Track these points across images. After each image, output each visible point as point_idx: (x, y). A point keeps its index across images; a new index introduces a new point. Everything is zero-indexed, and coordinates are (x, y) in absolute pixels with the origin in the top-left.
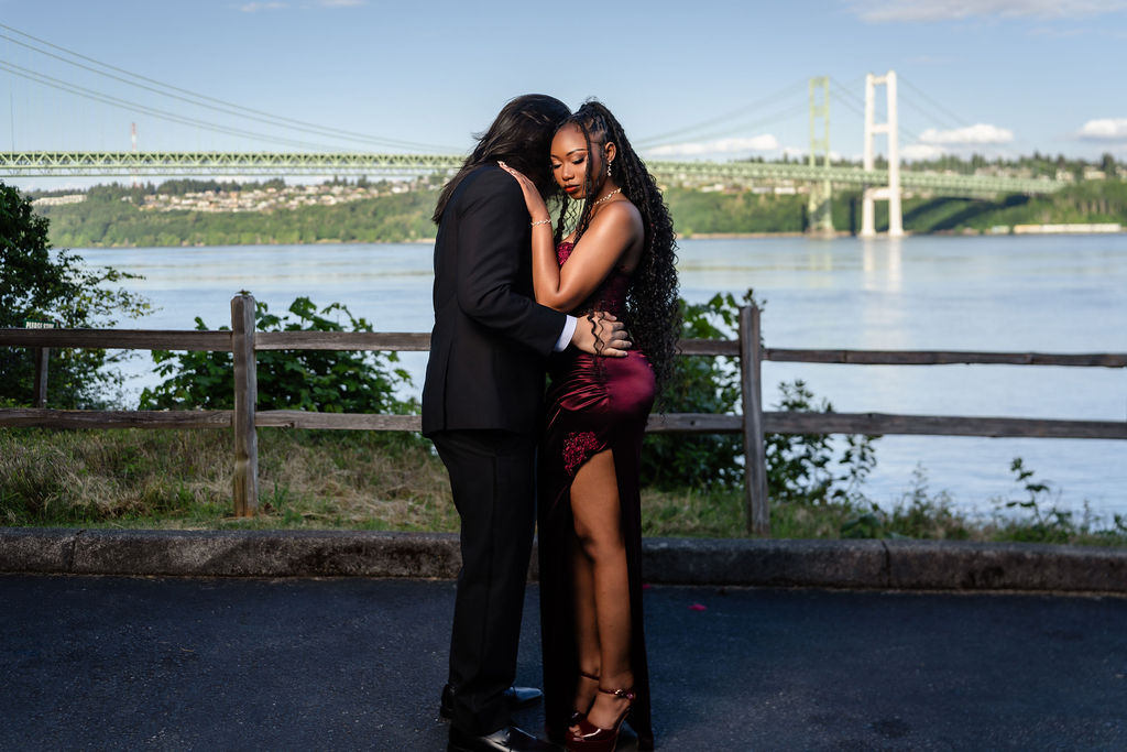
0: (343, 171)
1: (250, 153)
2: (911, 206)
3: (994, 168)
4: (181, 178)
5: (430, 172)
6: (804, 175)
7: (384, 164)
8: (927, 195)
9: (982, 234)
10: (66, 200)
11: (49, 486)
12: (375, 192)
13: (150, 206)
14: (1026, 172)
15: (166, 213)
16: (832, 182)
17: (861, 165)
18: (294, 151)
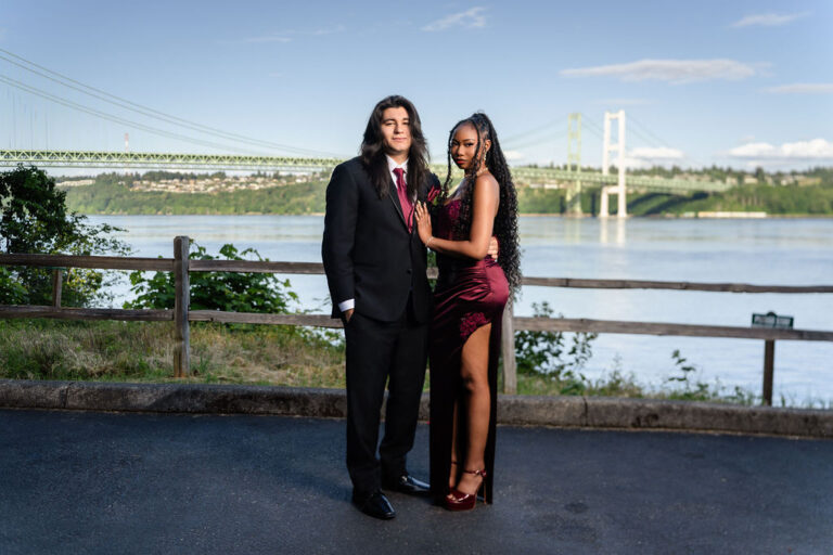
0: (264, 168)
1: (203, 155)
2: (633, 198)
3: (686, 175)
4: (158, 170)
5: (321, 170)
6: (563, 177)
7: (291, 164)
8: (643, 191)
9: (677, 218)
10: (82, 183)
11: (55, 357)
12: (284, 182)
13: (137, 188)
14: (706, 178)
15: (147, 193)
16: (582, 182)
17: (600, 171)
18: (232, 154)
